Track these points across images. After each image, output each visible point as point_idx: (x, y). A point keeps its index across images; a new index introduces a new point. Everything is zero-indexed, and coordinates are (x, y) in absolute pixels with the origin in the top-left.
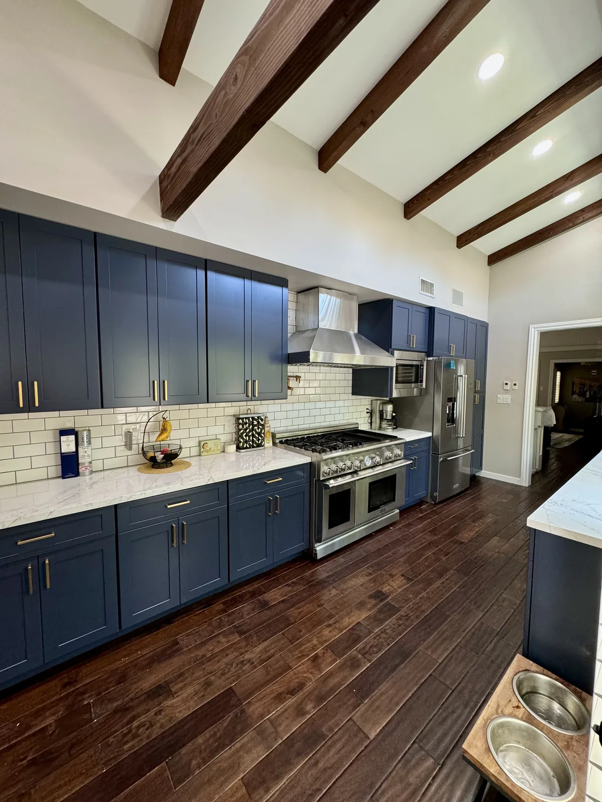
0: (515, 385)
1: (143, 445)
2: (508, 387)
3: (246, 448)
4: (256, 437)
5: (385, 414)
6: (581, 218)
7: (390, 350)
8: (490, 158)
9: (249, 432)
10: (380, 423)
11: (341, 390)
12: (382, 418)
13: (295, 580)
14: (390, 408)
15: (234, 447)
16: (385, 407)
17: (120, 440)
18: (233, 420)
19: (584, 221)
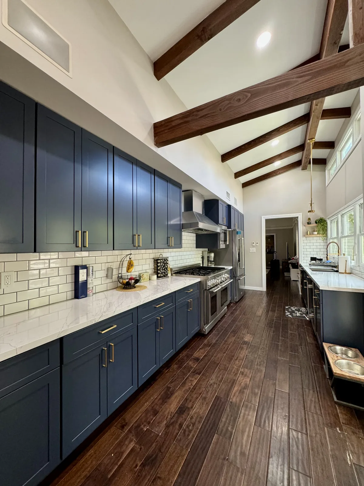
0: (257, 243)
1: (118, 275)
2: (254, 245)
3: (162, 277)
4: (165, 271)
5: (210, 258)
6: (279, 172)
7: (218, 224)
8: (261, 143)
9: (163, 267)
10: (208, 263)
11: (191, 245)
12: (208, 261)
13: (202, 346)
14: (212, 255)
15: (156, 276)
16: (210, 254)
17: (103, 274)
18: (153, 260)
19: (280, 174)
